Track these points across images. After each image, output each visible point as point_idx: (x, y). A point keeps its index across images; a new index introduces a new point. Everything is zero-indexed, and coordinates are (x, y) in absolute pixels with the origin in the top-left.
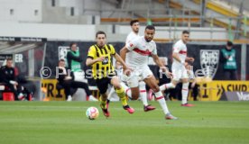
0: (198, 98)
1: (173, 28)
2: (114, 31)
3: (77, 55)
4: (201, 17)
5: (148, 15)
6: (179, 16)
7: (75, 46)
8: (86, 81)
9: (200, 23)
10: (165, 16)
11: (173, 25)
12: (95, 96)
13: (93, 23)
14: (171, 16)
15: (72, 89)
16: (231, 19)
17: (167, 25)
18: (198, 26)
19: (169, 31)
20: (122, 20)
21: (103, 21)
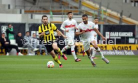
0: (77, 53)
1: (64, 16)
2: (32, 18)
3: (12, 30)
4: (79, 10)
5: (51, 9)
6: (67, 9)
7: (10, 25)
8: (17, 45)
9: (78, 13)
10: (59, 9)
11: (64, 14)
12: (22, 53)
13: (21, 13)
14: (63, 9)
15: (9, 49)
16: (95, 11)
17: (61, 14)
18: (77, 15)
19: (62, 17)
20: (36, 11)
21: (26, 12)
